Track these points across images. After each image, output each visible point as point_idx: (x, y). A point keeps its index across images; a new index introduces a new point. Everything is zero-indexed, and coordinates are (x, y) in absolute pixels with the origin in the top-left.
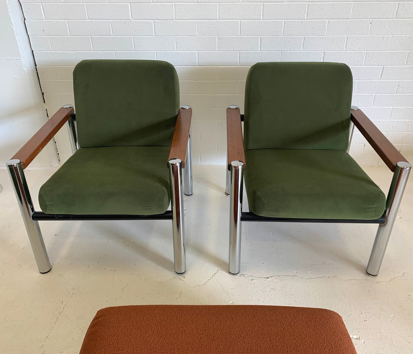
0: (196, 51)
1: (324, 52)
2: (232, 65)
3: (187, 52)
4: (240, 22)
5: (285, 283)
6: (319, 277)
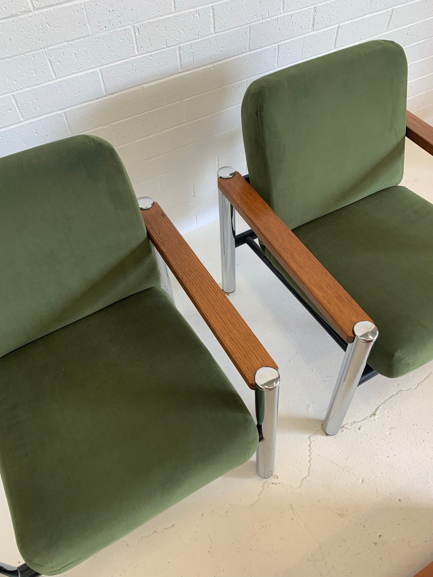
1: (315, 6)
2: (170, 76)
3: (79, 74)
5: (397, 410)
6: (426, 378)
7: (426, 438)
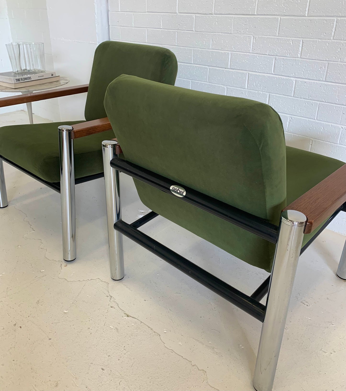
0: (230, 51)
3: (221, 51)
4: (279, 18)
5: (137, 333)
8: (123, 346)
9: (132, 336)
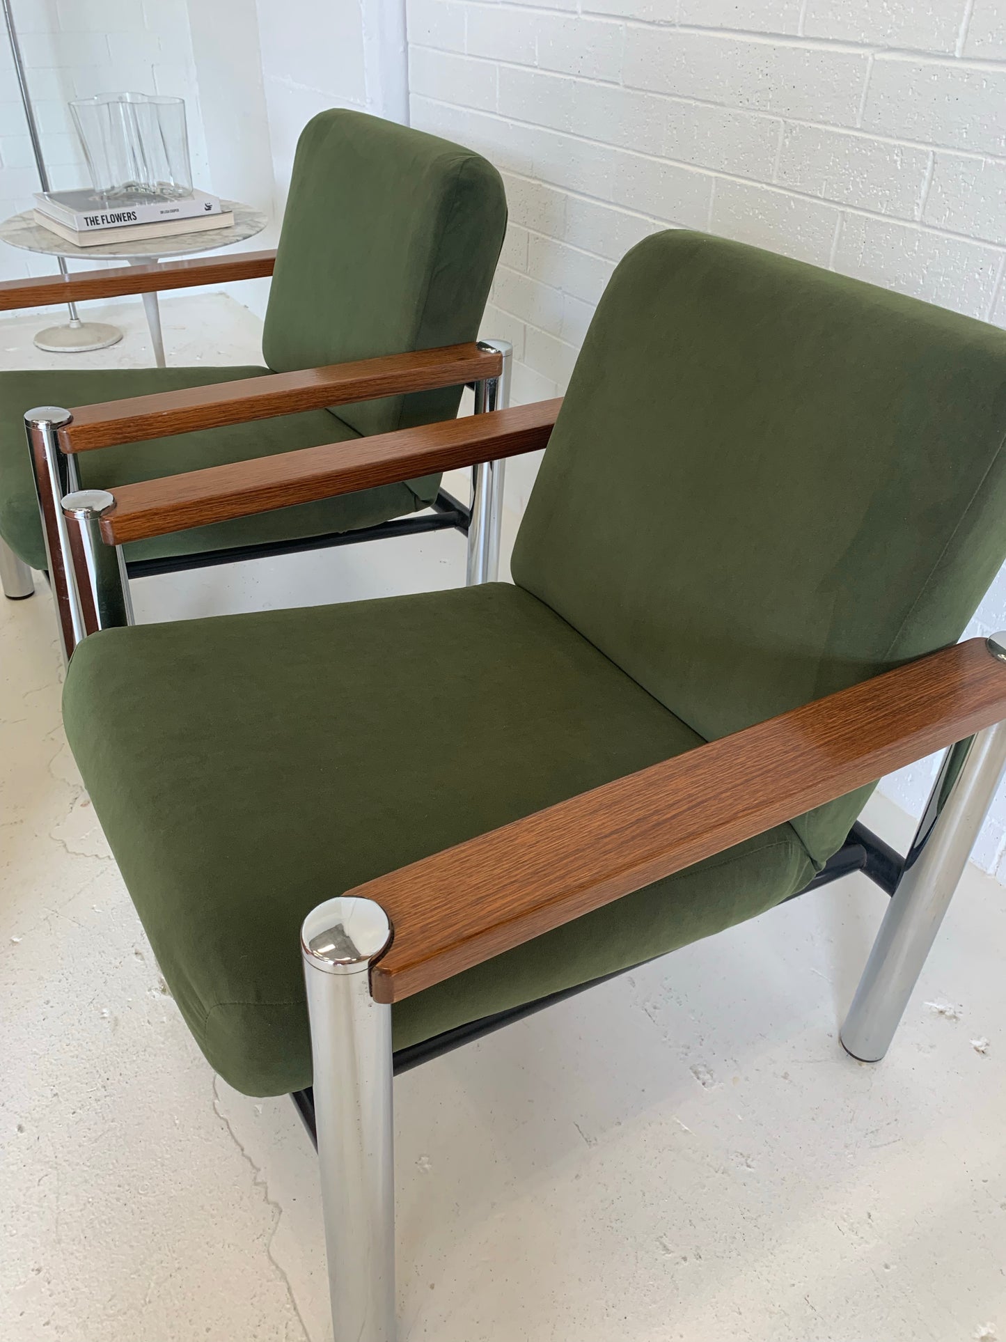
0: (714, 170)
3: (691, 168)
5: (162, 1046)
6: (242, 1150)
7: (61, 1102)
8: (106, 1076)
9: (143, 1053)
